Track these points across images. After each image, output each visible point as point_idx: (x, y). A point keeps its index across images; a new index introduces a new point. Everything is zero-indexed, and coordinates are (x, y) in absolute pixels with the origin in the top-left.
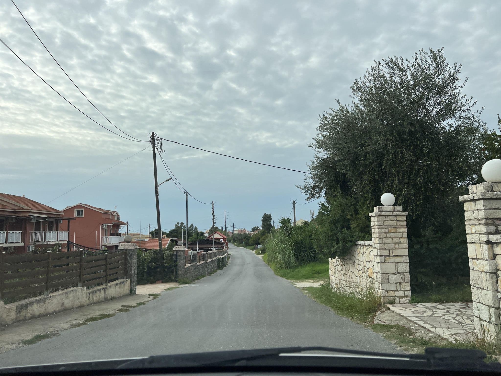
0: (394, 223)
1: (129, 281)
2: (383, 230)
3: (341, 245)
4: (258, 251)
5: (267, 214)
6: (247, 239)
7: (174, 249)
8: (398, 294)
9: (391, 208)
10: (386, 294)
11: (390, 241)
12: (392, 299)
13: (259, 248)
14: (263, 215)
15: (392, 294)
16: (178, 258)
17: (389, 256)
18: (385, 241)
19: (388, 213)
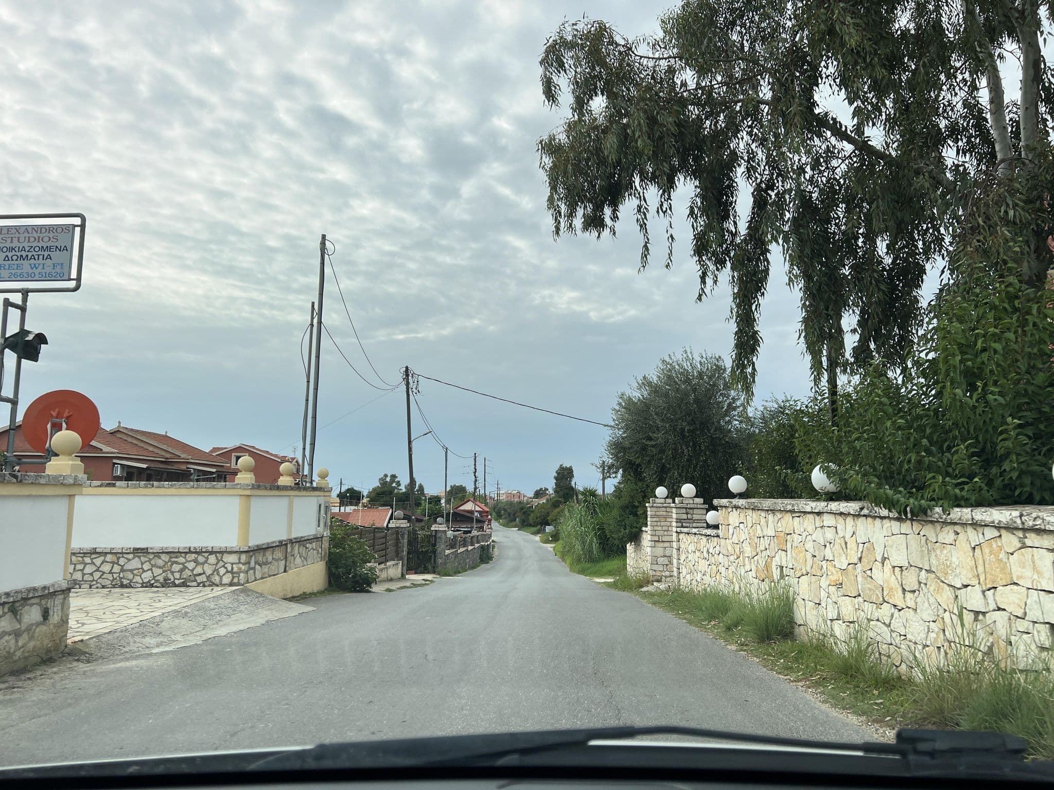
0: (665, 513)
1: (401, 562)
2: (655, 519)
3: (627, 531)
4: (546, 538)
5: (564, 466)
6: (524, 513)
7: (432, 529)
8: (663, 574)
9: (663, 501)
10: (654, 573)
11: (660, 528)
12: (659, 578)
13: (547, 531)
14: (557, 468)
15: (658, 574)
16: (438, 540)
17: (659, 541)
18: (656, 528)
19: (659, 505)
